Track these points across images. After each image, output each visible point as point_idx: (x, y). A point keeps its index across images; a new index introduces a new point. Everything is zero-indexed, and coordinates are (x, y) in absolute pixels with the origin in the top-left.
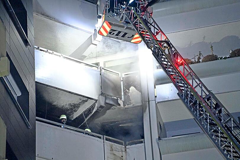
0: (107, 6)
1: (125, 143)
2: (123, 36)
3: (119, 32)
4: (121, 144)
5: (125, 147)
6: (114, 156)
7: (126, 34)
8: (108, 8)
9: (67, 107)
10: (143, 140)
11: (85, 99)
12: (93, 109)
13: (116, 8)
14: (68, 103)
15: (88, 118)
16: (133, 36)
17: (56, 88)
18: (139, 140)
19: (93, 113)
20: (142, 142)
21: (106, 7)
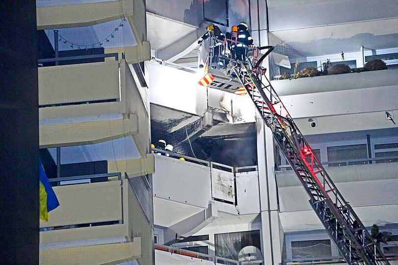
0: (211, 54)
1: (234, 169)
2: (227, 88)
3: (223, 84)
4: (230, 170)
5: (235, 175)
6: (222, 187)
7: (230, 86)
8: (211, 57)
9: (167, 121)
10: (255, 167)
11: (188, 115)
12: (198, 126)
13: (221, 56)
14: (168, 119)
15: (191, 135)
16: (238, 88)
17: (158, 105)
18: (251, 167)
19: (197, 131)
20: (254, 170)
21: (210, 56)
